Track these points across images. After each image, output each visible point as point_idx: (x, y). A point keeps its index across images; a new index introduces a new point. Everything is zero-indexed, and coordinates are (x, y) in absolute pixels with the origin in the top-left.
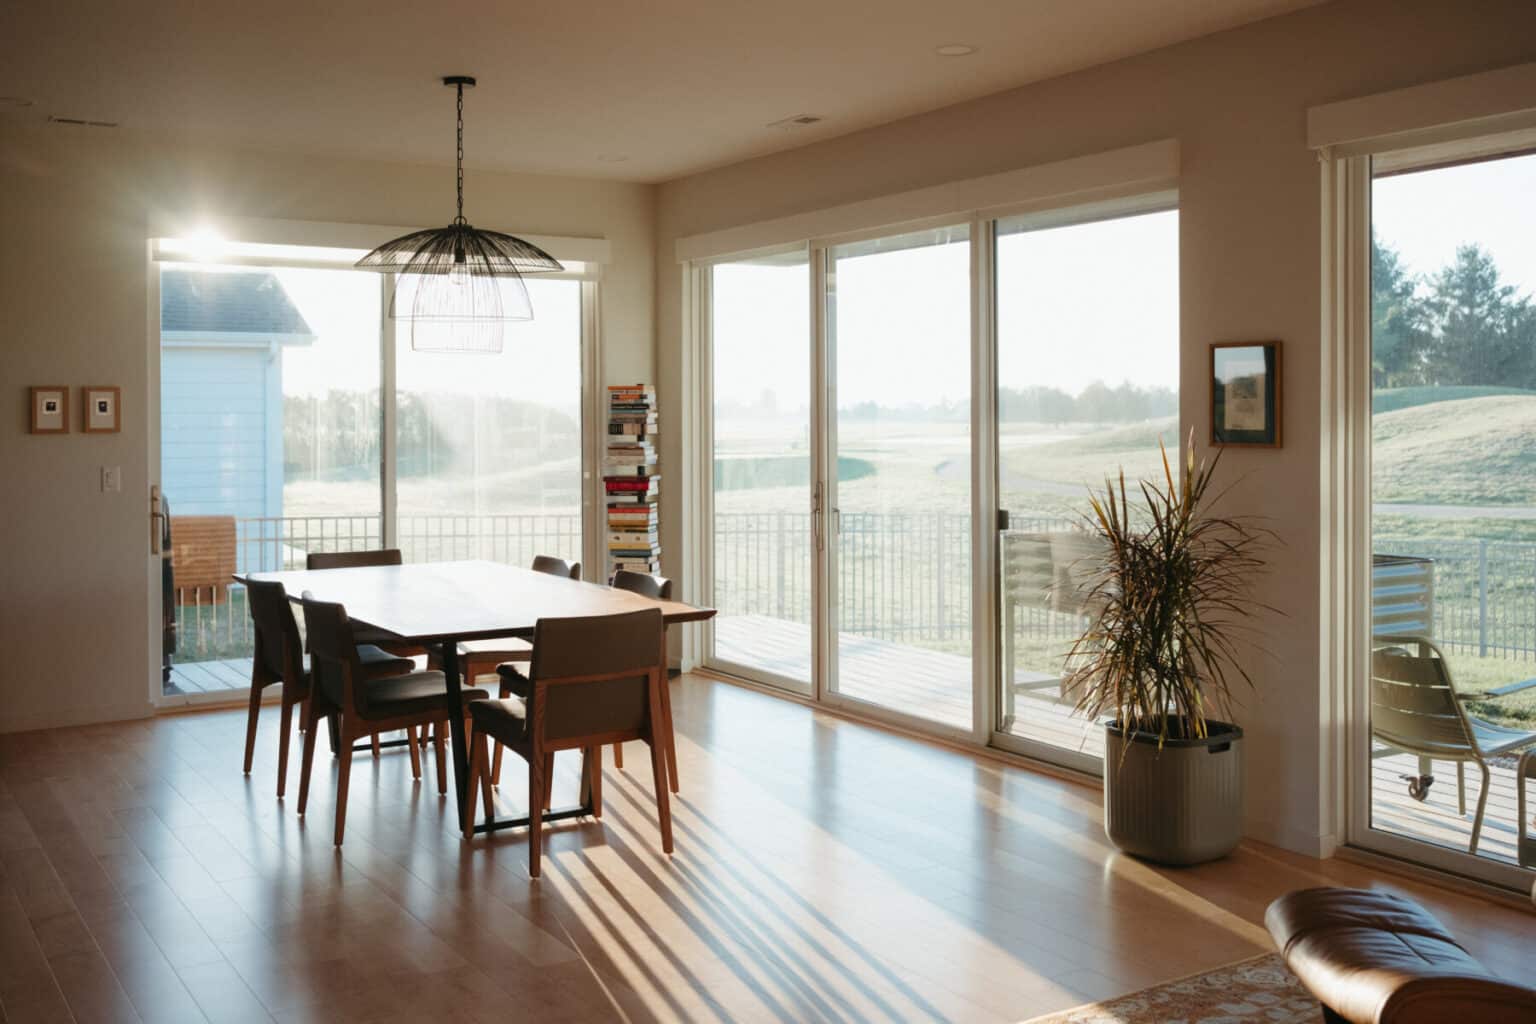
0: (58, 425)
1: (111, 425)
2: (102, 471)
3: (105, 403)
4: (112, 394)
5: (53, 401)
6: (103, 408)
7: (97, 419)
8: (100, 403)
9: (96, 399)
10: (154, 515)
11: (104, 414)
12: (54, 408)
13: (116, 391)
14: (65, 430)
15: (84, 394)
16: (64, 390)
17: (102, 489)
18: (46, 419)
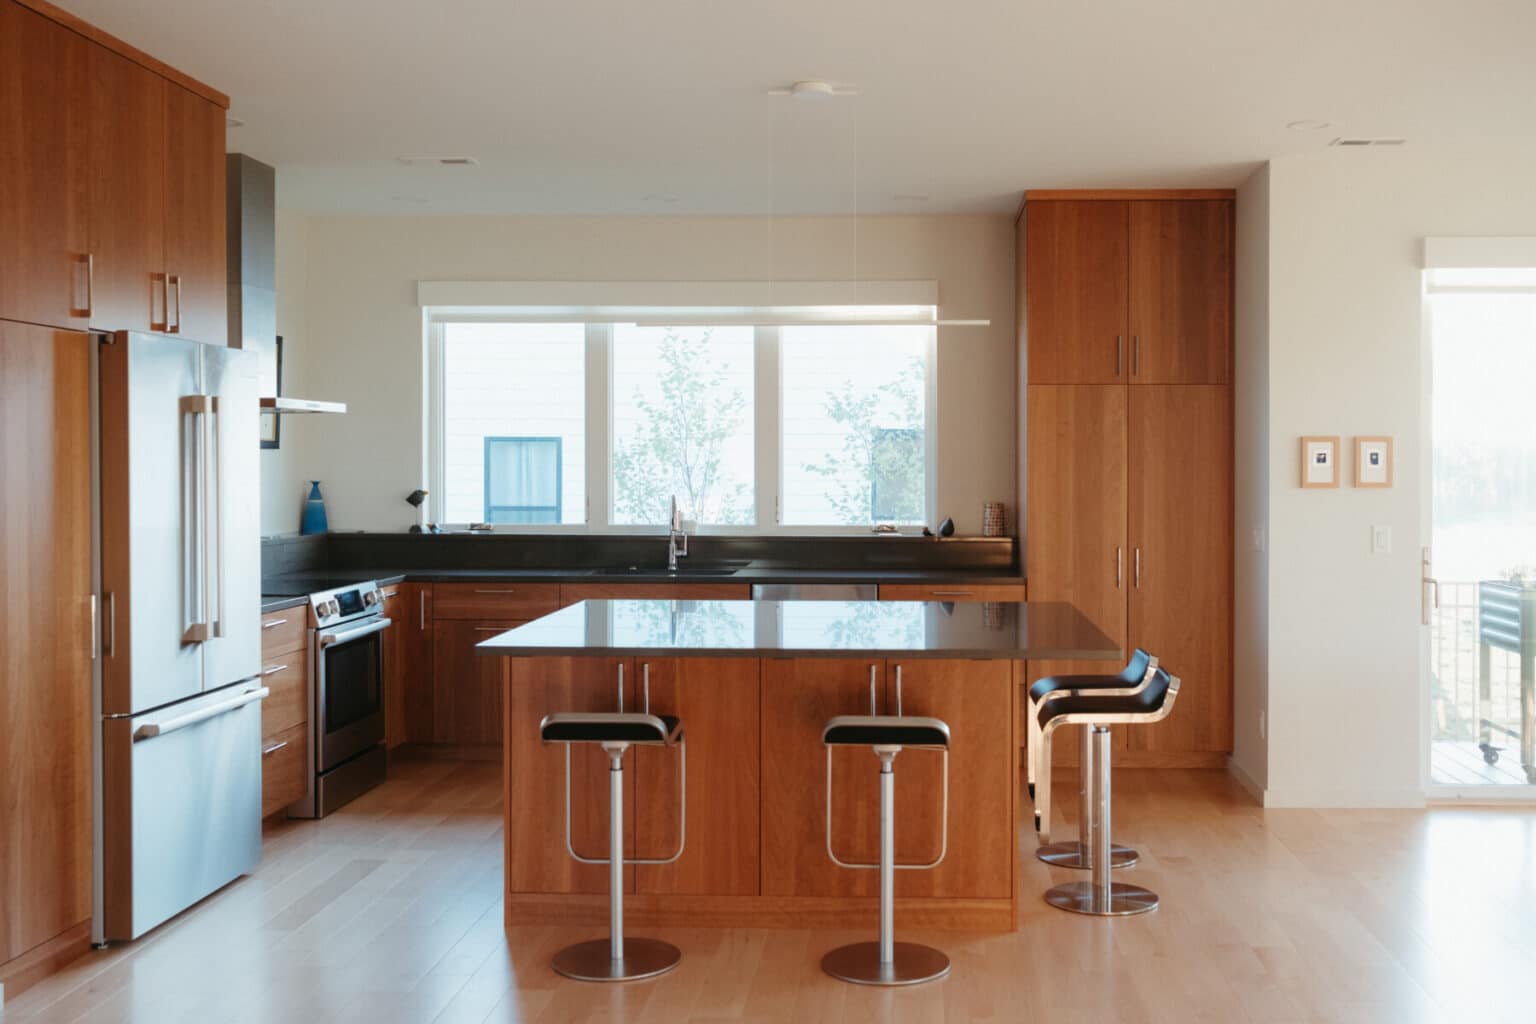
0: (1329, 479)
1: (1382, 479)
2: (1372, 528)
3: (1377, 454)
4: (1383, 445)
5: (1325, 452)
6: (1375, 461)
7: (1369, 473)
8: (1372, 455)
9: (1367, 450)
10: (1426, 581)
11: (1375, 466)
12: (1324, 460)
13: (1388, 441)
14: (1335, 484)
15: (1355, 443)
16: (1335, 440)
17: (1372, 550)
18: (1317, 472)
